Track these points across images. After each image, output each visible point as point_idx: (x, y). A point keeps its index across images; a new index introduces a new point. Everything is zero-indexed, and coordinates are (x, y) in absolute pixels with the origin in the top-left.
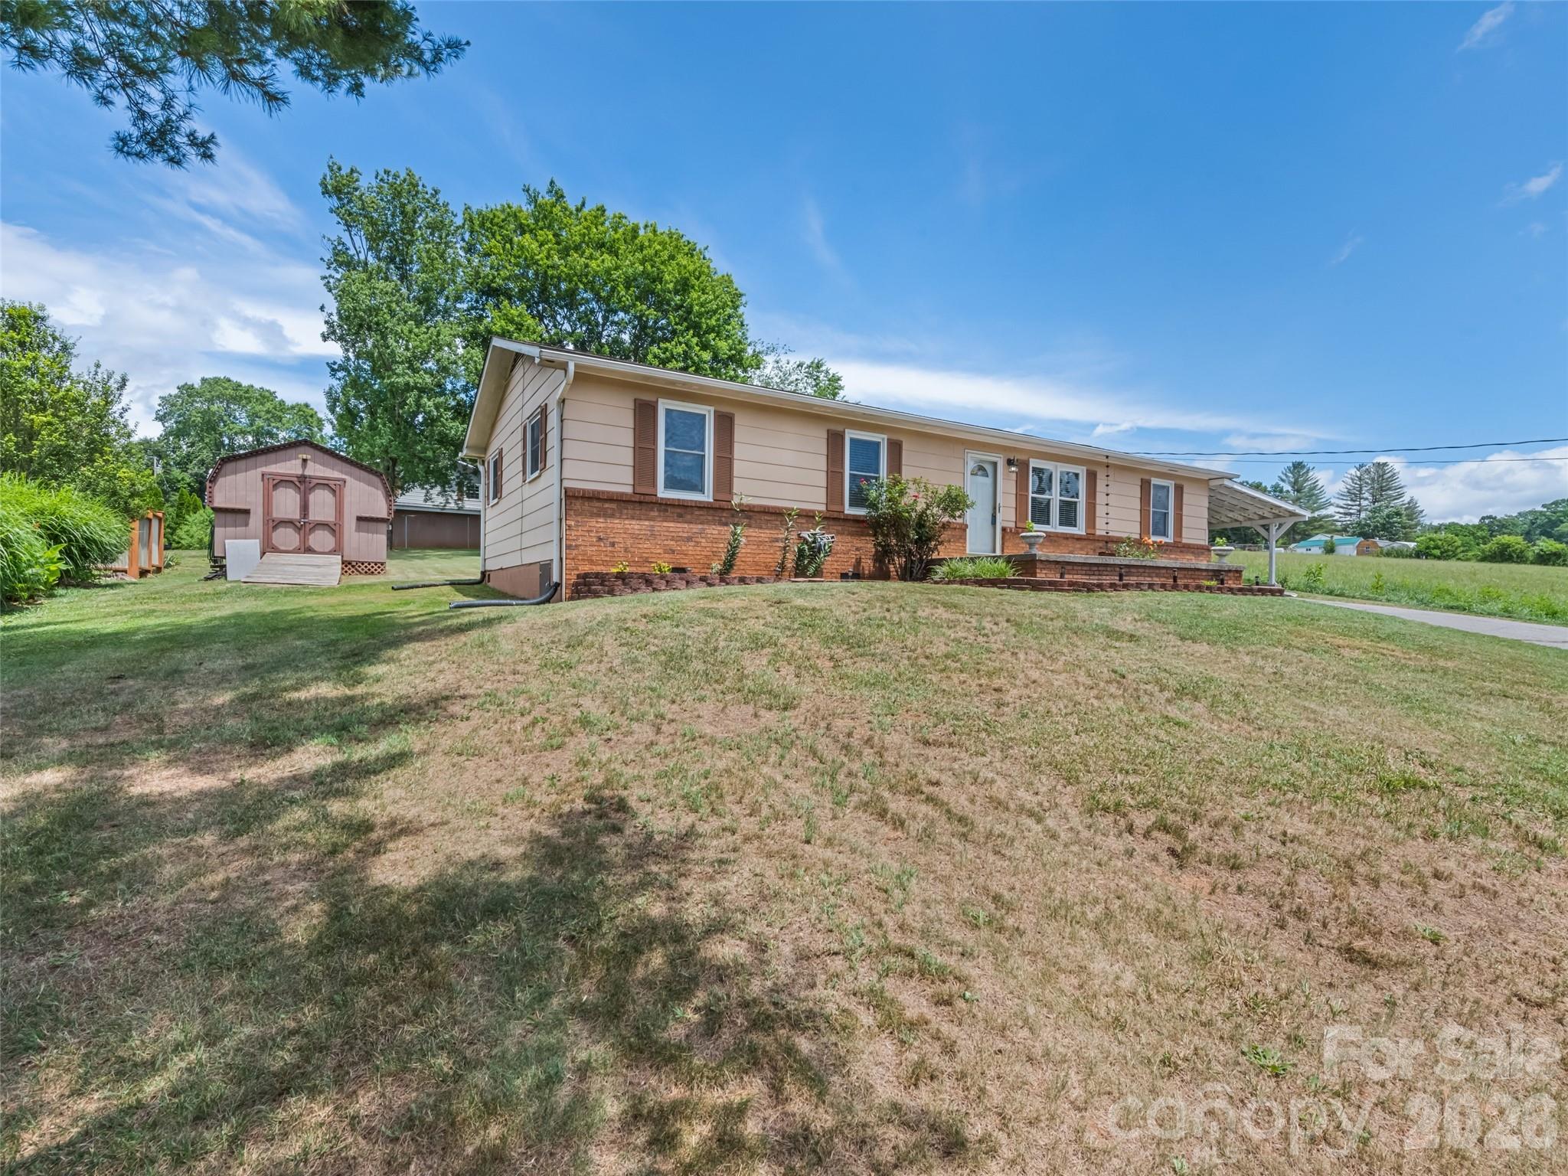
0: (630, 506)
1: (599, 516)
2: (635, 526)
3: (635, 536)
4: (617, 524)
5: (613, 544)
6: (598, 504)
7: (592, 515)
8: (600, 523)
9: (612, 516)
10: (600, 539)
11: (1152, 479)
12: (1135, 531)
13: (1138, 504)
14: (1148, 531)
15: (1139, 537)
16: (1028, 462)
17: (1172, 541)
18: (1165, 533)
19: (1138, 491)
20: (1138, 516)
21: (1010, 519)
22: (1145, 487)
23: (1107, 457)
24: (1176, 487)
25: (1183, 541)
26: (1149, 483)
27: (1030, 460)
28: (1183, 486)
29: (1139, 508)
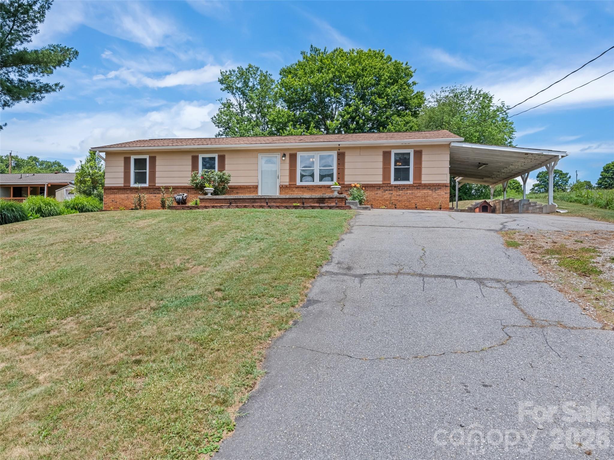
0: (121, 190)
1: (112, 194)
2: (122, 196)
3: (123, 199)
4: (117, 196)
5: (116, 202)
6: (112, 190)
7: (111, 194)
8: (112, 196)
9: (116, 194)
10: (113, 201)
11: (392, 150)
12: (378, 180)
13: (381, 165)
14: (389, 179)
15: (381, 183)
16: (296, 154)
17: (412, 183)
18: (408, 179)
19: (381, 158)
20: (381, 171)
21: (286, 181)
22: (386, 155)
23: (339, 145)
24: (415, 152)
25: (423, 182)
26: (390, 153)
27: (298, 153)
28: (422, 151)
29: (382, 167)
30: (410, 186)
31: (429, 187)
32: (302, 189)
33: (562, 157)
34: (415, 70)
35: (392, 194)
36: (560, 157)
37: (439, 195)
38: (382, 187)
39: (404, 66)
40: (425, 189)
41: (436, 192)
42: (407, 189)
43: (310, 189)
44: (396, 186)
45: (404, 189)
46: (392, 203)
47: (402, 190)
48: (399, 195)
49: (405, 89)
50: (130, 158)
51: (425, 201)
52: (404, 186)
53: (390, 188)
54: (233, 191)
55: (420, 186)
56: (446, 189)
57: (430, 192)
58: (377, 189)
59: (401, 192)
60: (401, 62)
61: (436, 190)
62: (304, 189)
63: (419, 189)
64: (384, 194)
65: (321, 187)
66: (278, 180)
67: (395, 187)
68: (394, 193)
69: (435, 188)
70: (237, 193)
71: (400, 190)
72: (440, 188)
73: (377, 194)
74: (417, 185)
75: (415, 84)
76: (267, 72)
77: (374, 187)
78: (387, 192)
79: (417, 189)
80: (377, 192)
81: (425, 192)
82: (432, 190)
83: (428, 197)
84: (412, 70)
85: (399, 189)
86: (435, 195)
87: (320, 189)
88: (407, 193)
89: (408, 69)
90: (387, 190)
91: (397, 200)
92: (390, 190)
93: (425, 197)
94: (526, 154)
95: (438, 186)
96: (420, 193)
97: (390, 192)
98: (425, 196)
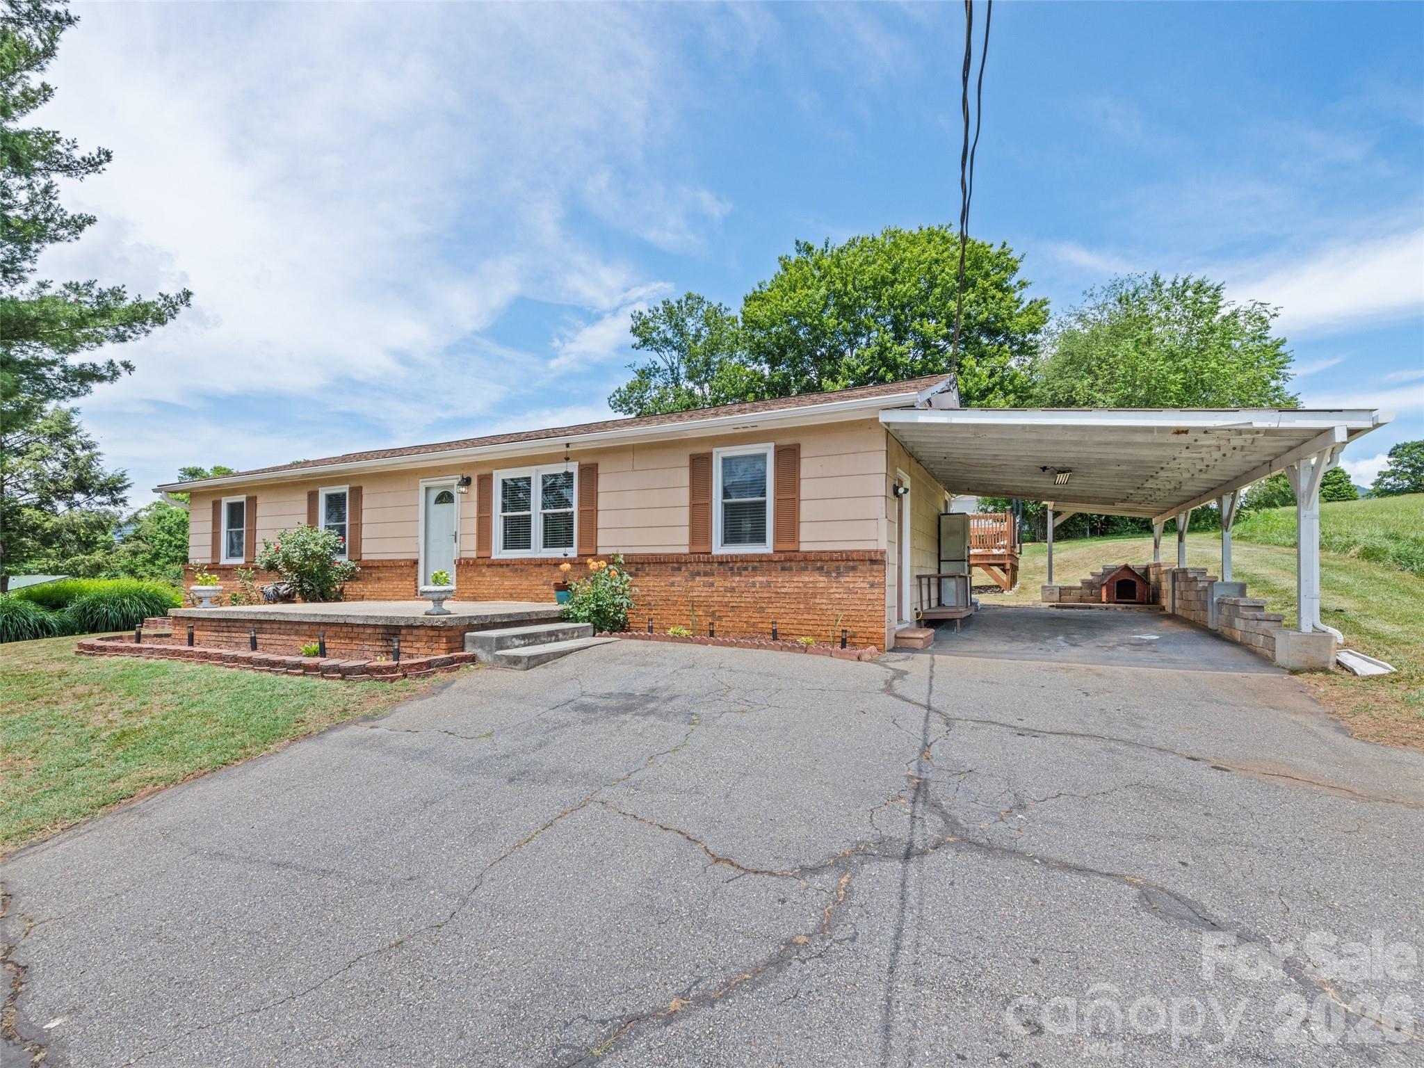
11: (715, 450)
12: (678, 542)
13: (684, 496)
14: (708, 539)
15: (686, 550)
16: (491, 475)
17: (772, 552)
18: (759, 537)
19: (684, 476)
20: (684, 516)
21: (470, 548)
22: (700, 465)
23: (568, 445)
24: (779, 451)
25: (804, 547)
26: (707, 458)
27: (495, 472)
28: (799, 446)
29: (688, 504)
30: (761, 560)
31: (819, 564)
32: (500, 570)
33: (1352, 433)
34: (1023, 256)
35: (712, 585)
36: (1340, 436)
37: (850, 591)
38: (686, 563)
39: (994, 250)
40: (805, 569)
41: (842, 580)
42: (754, 569)
43: (516, 570)
44: (724, 562)
45: (746, 569)
46: (714, 612)
47: (740, 575)
48: (732, 590)
49: (993, 298)
50: (220, 502)
51: (808, 610)
52: (745, 559)
53: (708, 568)
54: (371, 574)
55: (791, 561)
56: (872, 570)
57: (822, 580)
58: (673, 569)
59: (737, 579)
60: (987, 244)
61: (839, 574)
62: (505, 569)
63: (790, 569)
64: (690, 584)
65: (540, 565)
66: (455, 544)
67: (720, 563)
68: (718, 582)
69: (838, 568)
70: (379, 579)
71: (733, 574)
72: (854, 568)
73: (672, 584)
74: (783, 556)
75: (1024, 284)
76: (721, 304)
77: (664, 563)
78: (698, 578)
79: (783, 569)
80: (673, 579)
81: (807, 579)
82: (828, 574)
83: (814, 595)
84: (1015, 255)
85: (732, 569)
86: (837, 591)
87: (537, 570)
88: (754, 584)
89: (1005, 254)
90: (698, 574)
91: (726, 605)
92: (706, 574)
93: (806, 597)
94: (1180, 431)
95: (848, 560)
96: (791, 583)
97: (706, 579)
98: (805, 594)
